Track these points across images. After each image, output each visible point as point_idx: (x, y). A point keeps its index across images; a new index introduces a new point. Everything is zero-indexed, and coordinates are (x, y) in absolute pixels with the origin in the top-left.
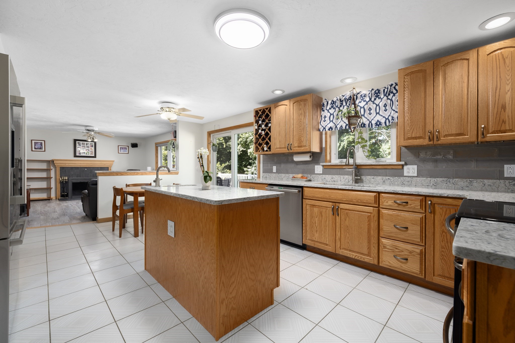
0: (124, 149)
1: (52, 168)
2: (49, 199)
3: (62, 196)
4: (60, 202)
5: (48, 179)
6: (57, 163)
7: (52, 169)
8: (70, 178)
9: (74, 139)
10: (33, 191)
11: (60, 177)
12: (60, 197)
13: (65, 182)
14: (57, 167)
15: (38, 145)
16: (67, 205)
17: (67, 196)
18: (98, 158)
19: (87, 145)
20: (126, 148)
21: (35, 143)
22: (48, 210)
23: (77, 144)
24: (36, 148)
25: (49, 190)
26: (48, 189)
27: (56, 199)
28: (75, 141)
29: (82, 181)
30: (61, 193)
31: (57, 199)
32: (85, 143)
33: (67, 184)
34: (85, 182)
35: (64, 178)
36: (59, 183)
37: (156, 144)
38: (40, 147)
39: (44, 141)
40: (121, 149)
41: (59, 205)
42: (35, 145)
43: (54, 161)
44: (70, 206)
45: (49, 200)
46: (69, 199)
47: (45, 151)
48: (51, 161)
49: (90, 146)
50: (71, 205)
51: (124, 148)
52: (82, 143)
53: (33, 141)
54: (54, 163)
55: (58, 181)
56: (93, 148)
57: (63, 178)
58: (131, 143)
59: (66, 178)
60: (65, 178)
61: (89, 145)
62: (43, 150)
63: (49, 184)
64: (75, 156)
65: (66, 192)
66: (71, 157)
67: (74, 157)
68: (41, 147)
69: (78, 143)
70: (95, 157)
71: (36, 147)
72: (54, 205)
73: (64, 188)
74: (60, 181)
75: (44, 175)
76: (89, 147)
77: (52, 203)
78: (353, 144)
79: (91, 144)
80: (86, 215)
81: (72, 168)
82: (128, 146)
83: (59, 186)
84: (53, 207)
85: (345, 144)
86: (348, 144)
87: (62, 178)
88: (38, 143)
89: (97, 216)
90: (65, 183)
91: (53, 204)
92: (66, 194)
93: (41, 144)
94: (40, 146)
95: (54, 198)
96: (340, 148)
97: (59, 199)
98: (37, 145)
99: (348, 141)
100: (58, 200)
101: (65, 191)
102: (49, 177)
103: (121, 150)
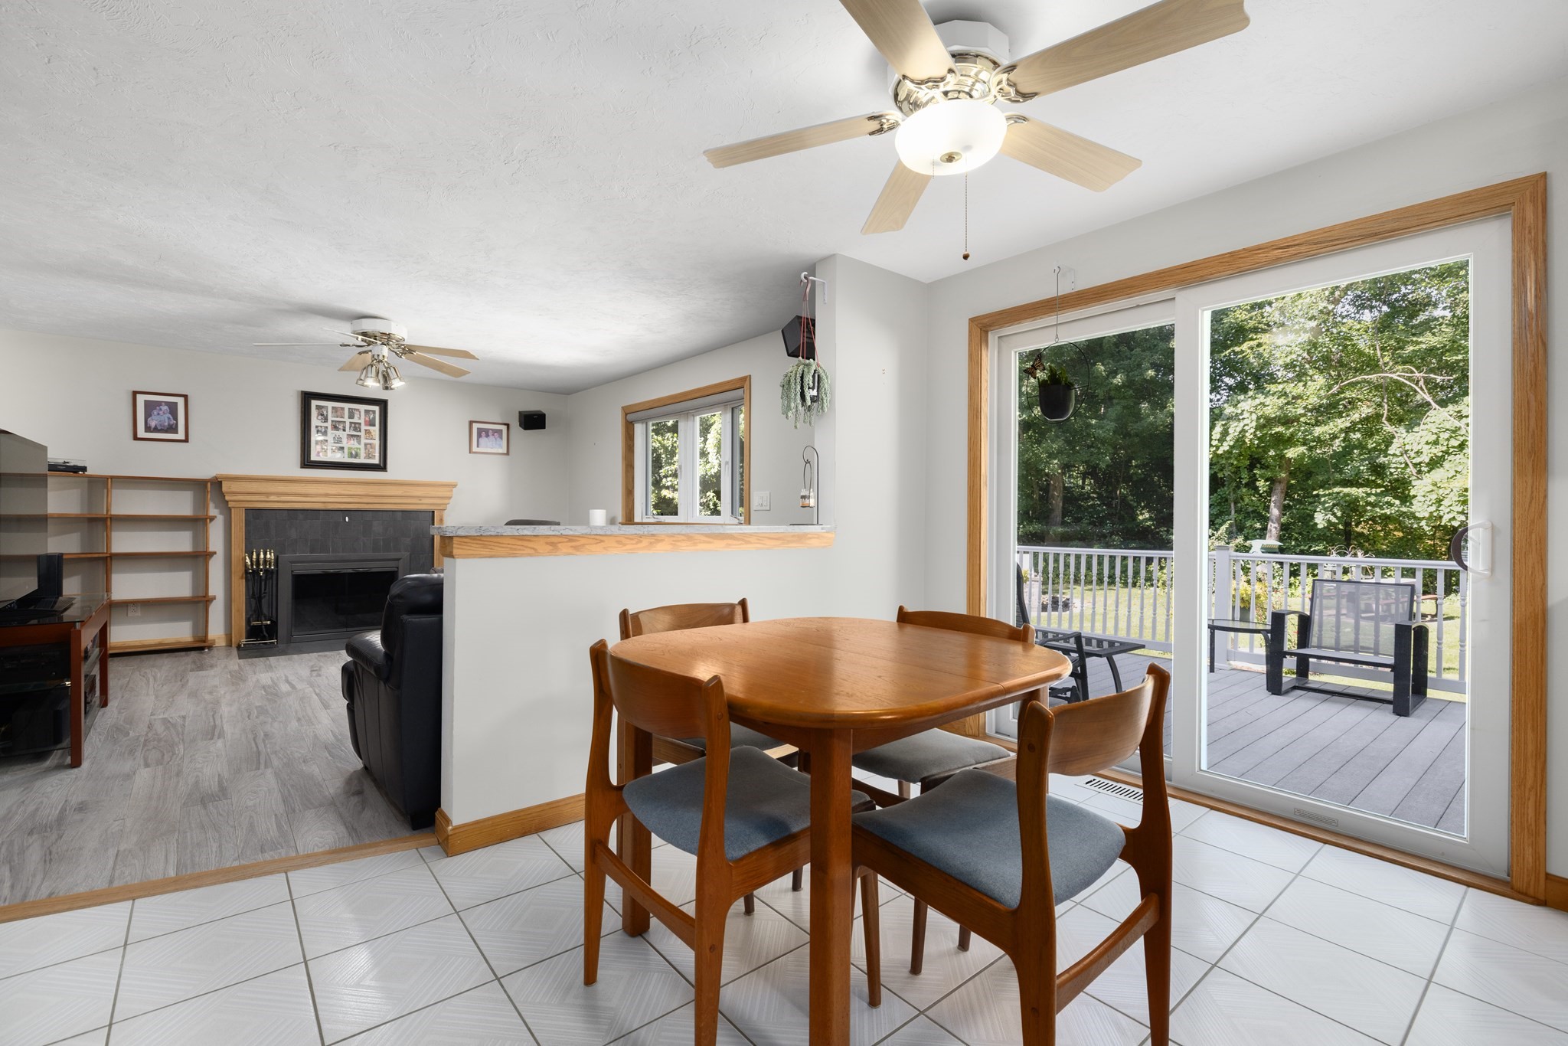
0: (491, 437)
1: (213, 511)
2: (200, 646)
3: (253, 632)
4: (241, 661)
5: (198, 558)
6: (233, 490)
7: (212, 519)
8: (284, 557)
9: (302, 392)
10: (139, 614)
11: (246, 552)
12: (244, 637)
13: (266, 571)
14: (233, 510)
15: (161, 412)
16: (270, 682)
17: (272, 631)
18: (393, 473)
19: (351, 416)
20: (500, 432)
21: (150, 407)
22: (184, 717)
23: (314, 412)
24: (150, 427)
25: (201, 605)
26: (200, 602)
27: (229, 644)
28: (307, 397)
29: (331, 568)
30: (248, 621)
31: (233, 646)
32: (343, 409)
33: (274, 582)
34: (345, 571)
35: (262, 556)
36: (242, 578)
37: (627, 411)
38: (166, 424)
39: (186, 397)
40: (479, 436)
41: (237, 678)
42: (148, 415)
43: (221, 482)
44: (285, 688)
45: (201, 649)
46: (281, 646)
47: (186, 440)
48: (209, 484)
49: (362, 421)
50: (287, 681)
51: (490, 433)
52: (333, 408)
53: (138, 396)
54: (224, 489)
55: (238, 571)
56: (376, 430)
57: (258, 555)
58: (520, 413)
59: (268, 556)
60: (265, 554)
61: (360, 418)
62: (181, 435)
63: (202, 580)
64: (307, 463)
65: (267, 614)
66: (291, 467)
67: (302, 467)
68: (173, 422)
69: (318, 407)
70: (382, 467)
71: (153, 424)
72: (216, 681)
73: (259, 600)
74: (243, 571)
75: (181, 542)
76: (360, 424)
77: (212, 666)
78: (1277, 430)
79: (367, 412)
80: (366, 768)
81: (293, 513)
82: (508, 425)
83: (240, 587)
84: (210, 693)
85: (1246, 428)
86: (1259, 427)
87: (254, 557)
88: (159, 403)
89: (439, 805)
90: (263, 578)
91: (212, 672)
92: (266, 625)
93: (173, 408)
94: (169, 418)
95: (221, 642)
96: (1225, 444)
97: (239, 647)
98: (155, 412)
99: (1258, 418)
100: (235, 652)
101: (265, 610)
102: (202, 550)
103: (480, 439)
